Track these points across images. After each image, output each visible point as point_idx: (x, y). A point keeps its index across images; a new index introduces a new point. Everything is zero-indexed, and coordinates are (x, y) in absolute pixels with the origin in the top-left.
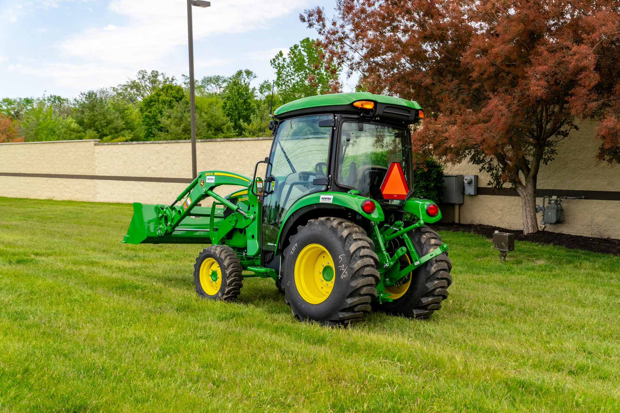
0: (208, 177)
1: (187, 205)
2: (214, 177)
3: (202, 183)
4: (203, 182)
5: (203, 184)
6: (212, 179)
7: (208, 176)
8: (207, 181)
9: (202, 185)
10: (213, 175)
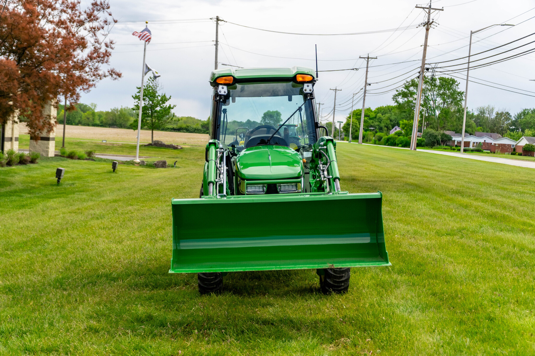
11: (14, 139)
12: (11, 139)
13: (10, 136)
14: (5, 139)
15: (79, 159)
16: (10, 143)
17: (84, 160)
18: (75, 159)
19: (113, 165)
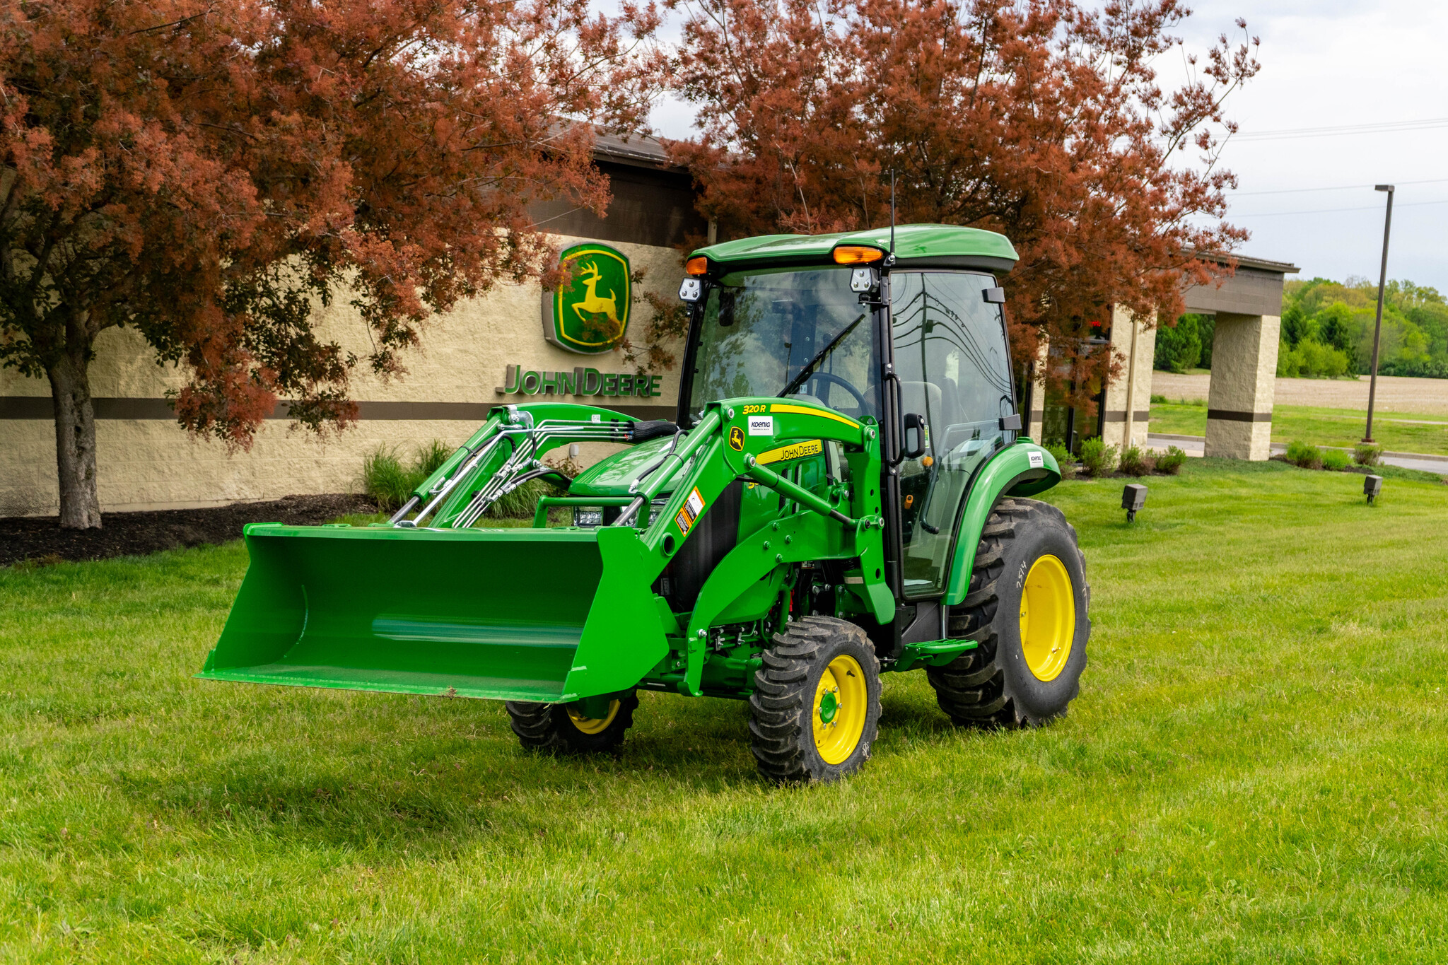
0: (752, 419)
1: (692, 515)
2: (769, 419)
3: (736, 440)
4: (740, 436)
5: (738, 441)
6: (766, 425)
7: (753, 414)
8: (752, 432)
9: (736, 445)
10: (767, 413)
11: (1131, 415)
12: (1124, 416)
13: (1122, 408)
14: (1107, 416)
15: (1327, 467)
16: (1121, 424)
17: (1340, 470)
18: (1315, 468)
19: (1365, 485)
